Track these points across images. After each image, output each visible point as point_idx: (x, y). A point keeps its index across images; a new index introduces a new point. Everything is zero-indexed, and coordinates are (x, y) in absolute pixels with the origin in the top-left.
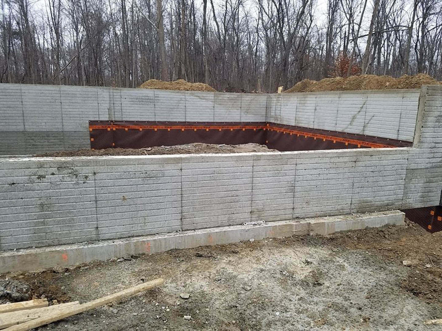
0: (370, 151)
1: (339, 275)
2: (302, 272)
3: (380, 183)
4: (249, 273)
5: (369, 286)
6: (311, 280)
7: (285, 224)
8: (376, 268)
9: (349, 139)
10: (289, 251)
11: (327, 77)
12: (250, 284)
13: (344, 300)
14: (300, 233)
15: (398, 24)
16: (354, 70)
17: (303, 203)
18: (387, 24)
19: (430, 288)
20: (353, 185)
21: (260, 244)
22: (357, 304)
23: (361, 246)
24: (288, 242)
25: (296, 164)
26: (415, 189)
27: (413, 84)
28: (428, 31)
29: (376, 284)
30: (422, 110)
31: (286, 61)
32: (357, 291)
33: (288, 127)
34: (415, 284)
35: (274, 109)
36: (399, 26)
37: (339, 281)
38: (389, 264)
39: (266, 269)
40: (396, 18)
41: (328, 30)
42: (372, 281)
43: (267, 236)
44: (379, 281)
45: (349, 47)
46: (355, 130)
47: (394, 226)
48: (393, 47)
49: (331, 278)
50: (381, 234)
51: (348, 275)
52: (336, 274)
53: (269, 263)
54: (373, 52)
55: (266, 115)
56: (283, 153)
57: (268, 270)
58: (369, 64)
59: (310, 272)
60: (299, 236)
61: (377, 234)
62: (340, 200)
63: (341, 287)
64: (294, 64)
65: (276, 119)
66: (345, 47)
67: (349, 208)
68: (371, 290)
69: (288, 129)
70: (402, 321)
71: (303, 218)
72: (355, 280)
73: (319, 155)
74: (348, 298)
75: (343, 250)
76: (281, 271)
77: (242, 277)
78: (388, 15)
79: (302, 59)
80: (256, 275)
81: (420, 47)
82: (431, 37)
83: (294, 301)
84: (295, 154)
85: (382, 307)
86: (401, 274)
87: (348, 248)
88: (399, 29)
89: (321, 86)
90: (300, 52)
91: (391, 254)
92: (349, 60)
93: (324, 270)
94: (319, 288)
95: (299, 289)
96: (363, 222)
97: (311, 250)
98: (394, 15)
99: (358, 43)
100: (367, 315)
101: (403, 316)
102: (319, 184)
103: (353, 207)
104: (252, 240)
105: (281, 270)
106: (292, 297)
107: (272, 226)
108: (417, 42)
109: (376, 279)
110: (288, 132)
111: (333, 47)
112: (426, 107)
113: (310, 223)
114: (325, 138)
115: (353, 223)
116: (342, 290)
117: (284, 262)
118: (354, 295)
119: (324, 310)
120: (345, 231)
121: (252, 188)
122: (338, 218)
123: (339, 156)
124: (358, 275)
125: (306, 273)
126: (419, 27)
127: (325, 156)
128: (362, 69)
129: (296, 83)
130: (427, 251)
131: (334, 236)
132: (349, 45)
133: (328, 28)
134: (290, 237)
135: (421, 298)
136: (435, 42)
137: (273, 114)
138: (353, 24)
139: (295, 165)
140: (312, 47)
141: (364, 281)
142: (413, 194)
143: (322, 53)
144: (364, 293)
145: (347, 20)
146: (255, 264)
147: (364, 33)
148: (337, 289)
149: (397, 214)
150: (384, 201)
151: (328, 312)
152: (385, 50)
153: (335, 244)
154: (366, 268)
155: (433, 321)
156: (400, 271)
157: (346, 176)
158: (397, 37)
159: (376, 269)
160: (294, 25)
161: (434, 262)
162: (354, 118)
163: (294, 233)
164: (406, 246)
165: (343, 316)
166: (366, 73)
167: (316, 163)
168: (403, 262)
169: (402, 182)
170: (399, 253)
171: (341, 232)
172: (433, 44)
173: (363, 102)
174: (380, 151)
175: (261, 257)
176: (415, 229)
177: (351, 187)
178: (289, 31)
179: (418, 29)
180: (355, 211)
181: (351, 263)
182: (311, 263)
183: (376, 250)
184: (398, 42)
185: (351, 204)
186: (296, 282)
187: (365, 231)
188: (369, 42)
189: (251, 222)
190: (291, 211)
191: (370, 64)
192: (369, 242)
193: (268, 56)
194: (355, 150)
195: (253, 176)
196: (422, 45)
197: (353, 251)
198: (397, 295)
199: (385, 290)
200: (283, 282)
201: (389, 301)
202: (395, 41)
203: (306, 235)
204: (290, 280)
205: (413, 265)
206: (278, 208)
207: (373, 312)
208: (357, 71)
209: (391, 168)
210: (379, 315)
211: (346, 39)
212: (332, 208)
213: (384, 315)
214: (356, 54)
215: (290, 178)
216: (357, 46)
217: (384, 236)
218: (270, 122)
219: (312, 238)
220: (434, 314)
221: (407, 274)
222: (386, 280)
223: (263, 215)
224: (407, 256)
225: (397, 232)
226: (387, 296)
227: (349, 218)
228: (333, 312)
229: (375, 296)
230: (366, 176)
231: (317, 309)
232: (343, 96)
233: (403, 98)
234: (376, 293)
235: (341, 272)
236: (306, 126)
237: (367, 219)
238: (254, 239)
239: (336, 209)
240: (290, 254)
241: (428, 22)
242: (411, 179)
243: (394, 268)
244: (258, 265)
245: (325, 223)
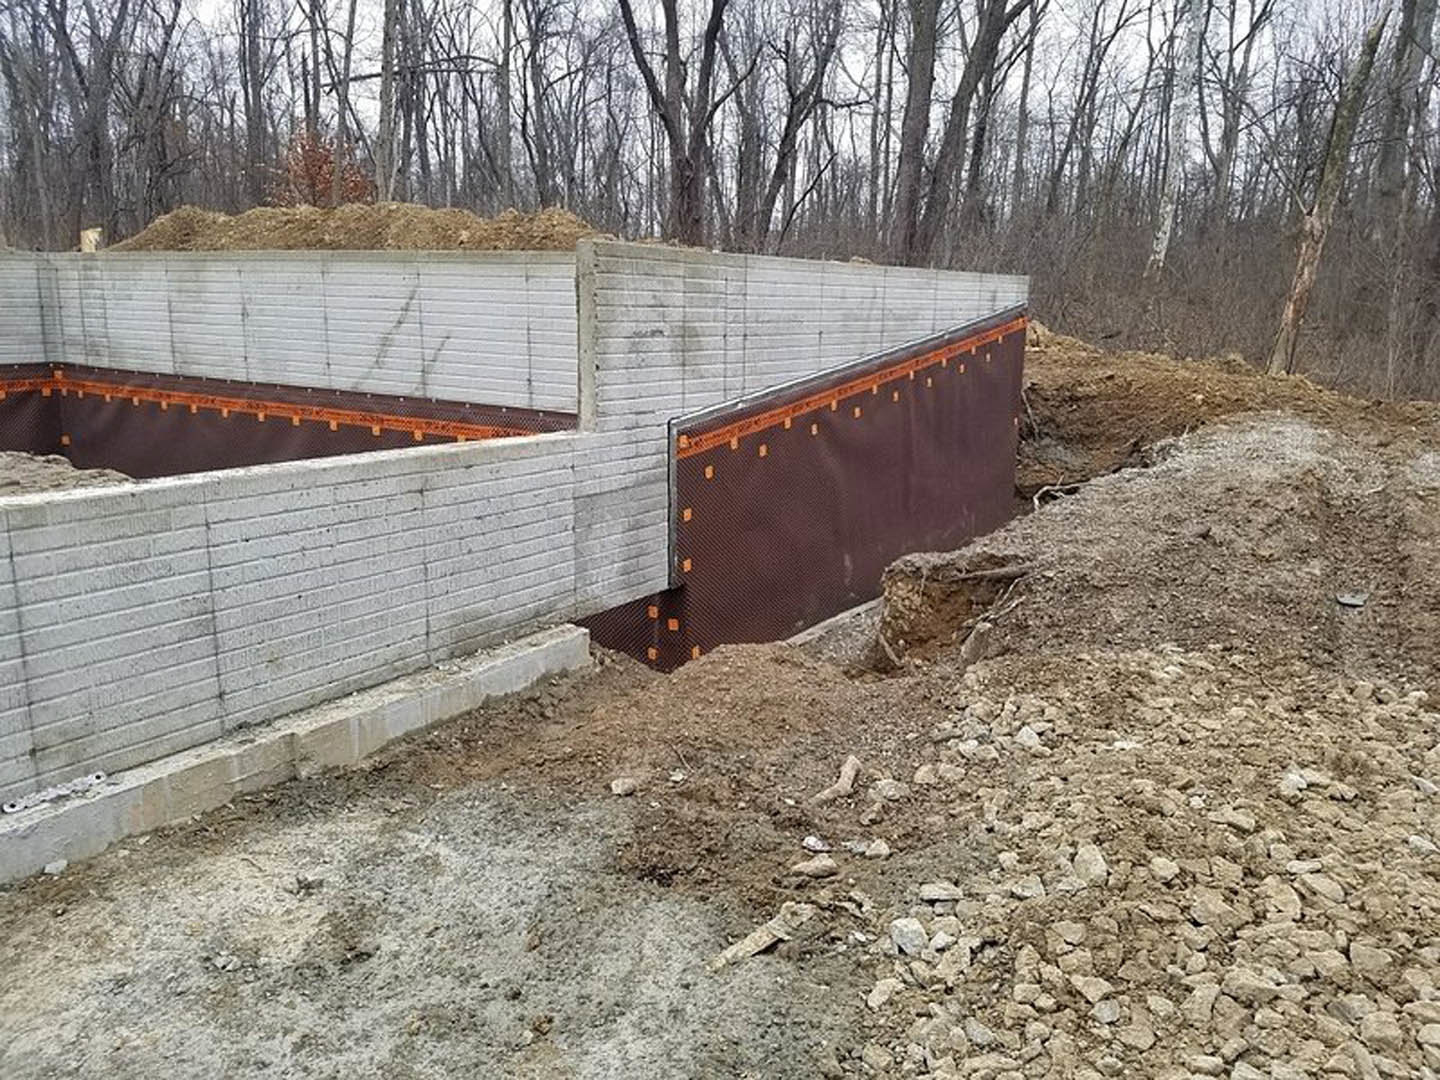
0: (464, 452)
1: (425, 896)
2: (290, 933)
3: (506, 551)
4: (64, 1014)
5: (529, 904)
6: (328, 952)
7: (196, 762)
8: (540, 831)
9: (380, 415)
10: (228, 866)
11: (265, 204)
12: (74, 1064)
13: (457, 983)
14: (264, 781)
15: (464, 52)
16: (352, 184)
17: (258, 667)
18: (432, 48)
19: (698, 846)
20: (426, 569)
21: (98, 872)
22: (504, 980)
23: (478, 767)
24: (216, 831)
25: (207, 525)
26: (604, 554)
27: (538, 240)
28: (550, 84)
29: (550, 887)
30: (590, 317)
31: (95, 135)
32: (496, 933)
33: (148, 379)
34: (657, 848)
35: (76, 312)
36: (468, 57)
37: (427, 919)
38: (575, 803)
39: (140, 972)
40: (456, 32)
41: (244, 43)
42: (536, 881)
43: (126, 831)
44: (557, 873)
45: (322, 110)
46: (396, 380)
47: (564, 674)
48: (459, 121)
49: (400, 918)
50: (532, 708)
51: (455, 887)
52: (414, 895)
53: (148, 941)
54: (402, 132)
55: (44, 333)
56: (144, 486)
57: (148, 972)
58: (395, 170)
59: (323, 920)
60: (258, 793)
61: (521, 711)
62: (390, 628)
63: (439, 940)
64: (133, 150)
65: (92, 349)
66: (311, 109)
67: (423, 647)
68: (539, 915)
69: (148, 386)
70: (647, 990)
71: (263, 722)
72: (481, 895)
73: (294, 480)
74: (469, 971)
75: (426, 802)
76: (208, 959)
77: (29, 1048)
78: (432, 19)
79: (161, 134)
80: (100, 1015)
81: (536, 130)
82: (559, 102)
83: (276, 1060)
84: (194, 487)
85: (580, 963)
86: (614, 827)
87: (437, 786)
88: (470, 67)
89: (248, 233)
90: (150, 107)
91: (575, 770)
92: (329, 151)
93: (369, 898)
94: (361, 971)
95: (291, 1005)
96: (473, 684)
97: (311, 834)
98: (448, 20)
99: (351, 98)
100: (541, 1007)
101: (647, 973)
102: (307, 584)
103: (434, 641)
104: (56, 867)
105: (205, 955)
106: (269, 1050)
107: (140, 786)
108: (525, 115)
109: (546, 870)
110: (151, 399)
111: (269, 106)
112: (598, 308)
113: (293, 734)
114: (296, 413)
115: (442, 697)
116: (445, 949)
117: (213, 915)
118: (488, 951)
119: (397, 1051)
120: (419, 731)
121: (23, 647)
122: (391, 693)
123: (364, 477)
124: (487, 874)
125: (305, 930)
126: (525, 68)
127: (312, 482)
128: (379, 183)
129: (151, 219)
130: (666, 731)
131: (385, 759)
132: (321, 103)
133: (243, 36)
134: (225, 806)
135: (681, 889)
136: (572, 117)
137: (73, 330)
138: (326, 31)
139: (205, 528)
140: (191, 97)
141: (510, 890)
142: (599, 567)
143: (233, 121)
144: (520, 934)
145: (303, 16)
146: (85, 968)
147: (367, 68)
148: (428, 951)
149: (569, 636)
150: (525, 605)
151: (415, 1052)
152: (437, 129)
153: (393, 784)
154: (509, 843)
155: (729, 953)
156: (609, 818)
157: (399, 544)
158: (466, 90)
159: (540, 835)
160: (110, 11)
161: (689, 760)
162: (385, 342)
163: (238, 788)
164: (610, 731)
165: (468, 1047)
166: (390, 196)
167: (286, 511)
168: (613, 786)
169: (567, 537)
170: (595, 759)
171: (408, 738)
172: (568, 122)
173: (407, 291)
174: (490, 451)
175: (107, 927)
176: (621, 669)
177: (422, 576)
178: (94, 27)
179: (521, 75)
180: (442, 653)
181: (460, 840)
182: (321, 884)
183: (530, 769)
184: (471, 107)
185: (427, 634)
186: (271, 981)
187: (482, 712)
188: (385, 95)
189: (38, 791)
190: (214, 705)
191: (399, 171)
192: (500, 746)
193: (16, 113)
194: (412, 452)
195: (17, 599)
196: (540, 126)
197: (457, 794)
198: (617, 904)
199: (580, 899)
200: (221, 1004)
201: (598, 935)
202: (464, 103)
203: (284, 783)
204: (247, 982)
205: (639, 788)
206: (155, 709)
207: (556, 991)
208: (363, 190)
209: (532, 501)
210: (576, 993)
211: (311, 83)
212: (367, 659)
213: (593, 987)
214: (350, 135)
215: (190, 581)
216: (351, 109)
217: (542, 715)
218: (65, 364)
219: (310, 786)
220: (724, 930)
221: (628, 820)
222: (575, 862)
223: (91, 751)
224: (618, 763)
225: (574, 691)
226: (588, 918)
227: (428, 680)
228: (429, 1046)
229: (553, 932)
230: (462, 534)
231: (372, 1059)
232: (336, 267)
233: (527, 280)
234: (555, 922)
235: (431, 881)
236: (218, 373)
237: (485, 671)
238: (65, 856)
239: (382, 661)
240: (234, 875)
241: (545, 57)
242: (589, 525)
243: (590, 815)
244: (100, 965)
245: (347, 719)
